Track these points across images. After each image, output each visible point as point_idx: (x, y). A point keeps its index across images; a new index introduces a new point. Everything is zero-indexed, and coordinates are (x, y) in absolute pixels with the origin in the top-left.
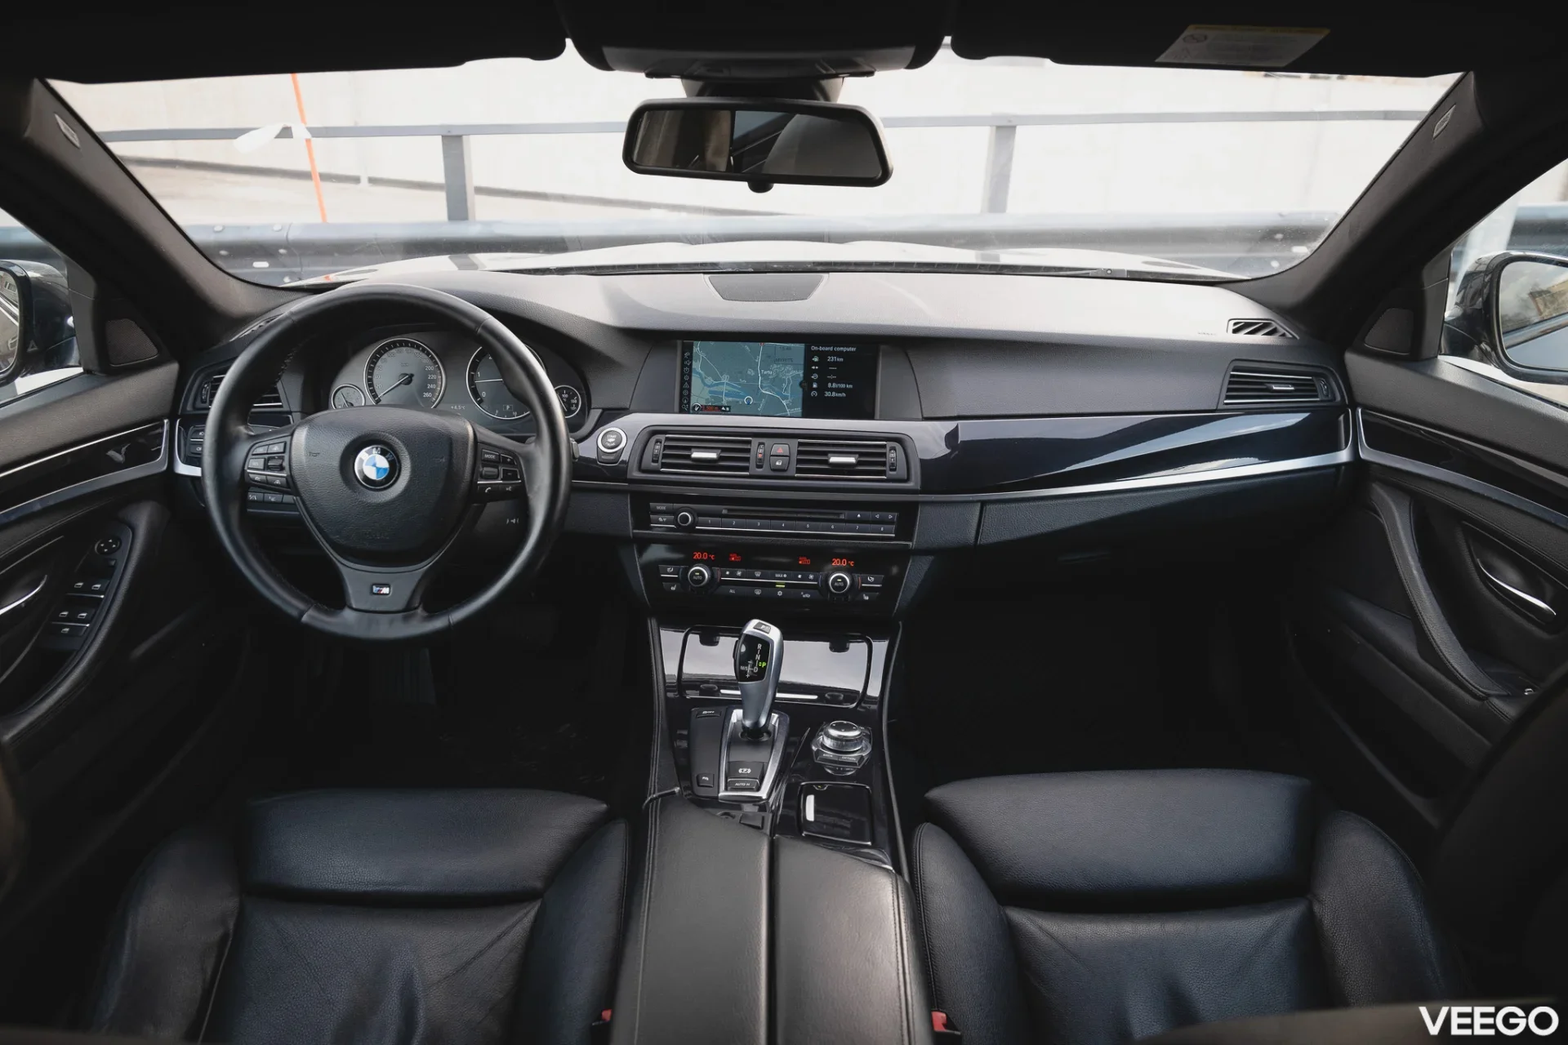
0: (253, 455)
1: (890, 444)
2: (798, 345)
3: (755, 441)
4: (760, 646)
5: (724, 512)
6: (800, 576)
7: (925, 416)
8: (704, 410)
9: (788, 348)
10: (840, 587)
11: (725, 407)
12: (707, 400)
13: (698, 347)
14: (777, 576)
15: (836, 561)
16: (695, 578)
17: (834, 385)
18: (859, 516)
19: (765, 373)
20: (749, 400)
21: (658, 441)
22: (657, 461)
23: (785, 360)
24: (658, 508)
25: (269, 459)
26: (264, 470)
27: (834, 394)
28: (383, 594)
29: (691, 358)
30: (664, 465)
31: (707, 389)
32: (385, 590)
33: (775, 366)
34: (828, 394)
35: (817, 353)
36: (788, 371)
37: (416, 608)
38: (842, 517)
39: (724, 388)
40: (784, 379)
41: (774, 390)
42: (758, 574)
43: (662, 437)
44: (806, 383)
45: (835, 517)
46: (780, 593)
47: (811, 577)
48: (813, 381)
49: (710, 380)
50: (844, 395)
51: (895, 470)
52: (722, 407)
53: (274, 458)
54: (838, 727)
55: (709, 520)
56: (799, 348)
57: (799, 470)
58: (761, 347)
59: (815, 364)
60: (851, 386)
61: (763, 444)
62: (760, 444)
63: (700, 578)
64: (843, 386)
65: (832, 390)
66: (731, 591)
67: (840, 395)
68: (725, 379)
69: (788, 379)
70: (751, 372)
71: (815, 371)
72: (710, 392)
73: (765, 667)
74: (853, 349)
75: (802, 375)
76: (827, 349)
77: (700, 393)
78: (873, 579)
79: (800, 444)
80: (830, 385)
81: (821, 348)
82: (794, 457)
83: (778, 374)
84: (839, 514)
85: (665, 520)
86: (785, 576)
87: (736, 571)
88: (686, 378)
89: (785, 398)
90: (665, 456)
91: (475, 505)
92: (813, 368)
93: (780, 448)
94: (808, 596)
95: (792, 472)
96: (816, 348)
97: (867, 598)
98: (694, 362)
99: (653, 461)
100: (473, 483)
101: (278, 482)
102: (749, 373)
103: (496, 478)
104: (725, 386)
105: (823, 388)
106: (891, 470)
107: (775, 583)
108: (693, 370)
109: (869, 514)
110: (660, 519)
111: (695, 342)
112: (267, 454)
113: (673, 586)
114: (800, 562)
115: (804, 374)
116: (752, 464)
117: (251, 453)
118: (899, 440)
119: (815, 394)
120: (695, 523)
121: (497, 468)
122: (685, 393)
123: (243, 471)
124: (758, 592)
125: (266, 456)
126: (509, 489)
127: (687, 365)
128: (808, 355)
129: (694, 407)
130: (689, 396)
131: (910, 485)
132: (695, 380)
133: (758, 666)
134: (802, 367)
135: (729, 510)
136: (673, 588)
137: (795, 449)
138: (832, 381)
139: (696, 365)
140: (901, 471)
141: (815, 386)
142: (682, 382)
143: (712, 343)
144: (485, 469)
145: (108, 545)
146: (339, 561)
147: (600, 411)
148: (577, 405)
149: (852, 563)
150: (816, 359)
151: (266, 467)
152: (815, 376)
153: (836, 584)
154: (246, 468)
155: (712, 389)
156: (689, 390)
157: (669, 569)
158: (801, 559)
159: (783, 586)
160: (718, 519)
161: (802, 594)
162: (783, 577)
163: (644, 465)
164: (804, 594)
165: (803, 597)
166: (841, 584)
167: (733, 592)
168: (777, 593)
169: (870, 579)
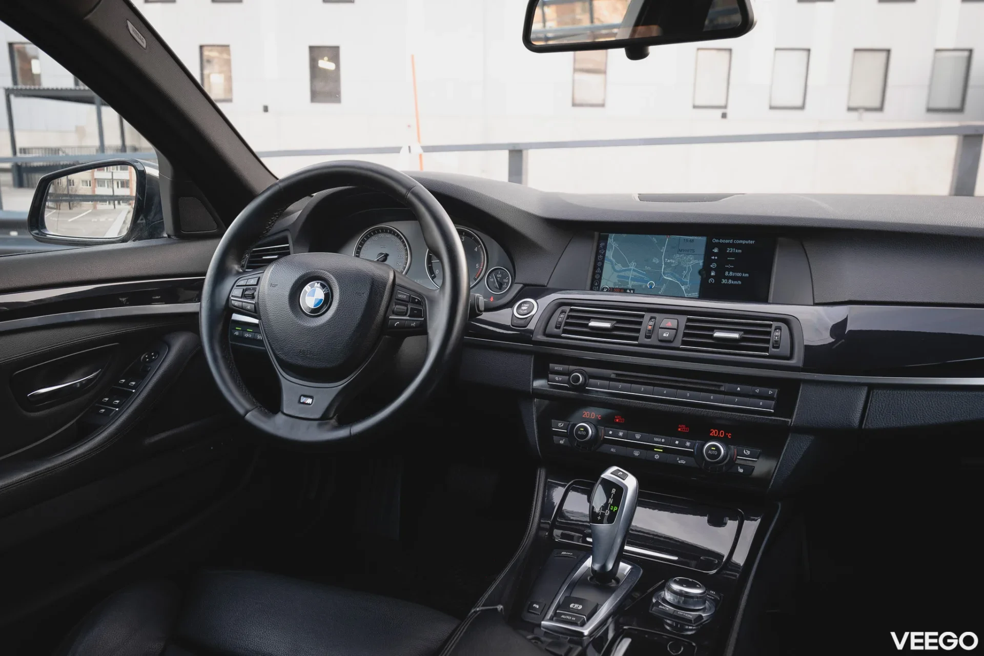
0: (237, 286)
1: (775, 324)
2: (700, 238)
3: (647, 316)
4: (614, 491)
5: (613, 376)
6: (677, 443)
7: (816, 302)
8: (612, 290)
9: (692, 241)
10: (713, 455)
11: (630, 290)
12: (615, 283)
13: (612, 240)
14: (656, 439)
15: (714, 432)
16: (579, 433)
17: (731, 274)
18: (739, 389)
19: (669, 261)
20: (651, 285)
21: (563, 312)
22: (559, 328)
23: (688, 251)
24: (556, 368)
25: (246, 290)
26: (241, 297)
27: (730, 282)
28: (307, 404)
29: (605, 248)
30: (565, 331)
31: (616, 274)
32: (309, 401)
33: (678, 256)
34: (724, 281)
35: (717, 245)
36: (690, 261)
37: (331, 419)
38: (722, 389)
39: (631, 274)
40: (686, 268)
41: (675, 277)
42: (638, 436)
43: (567, 308)
44: (705, 272)
45: (717, 389)
46: (657, 457)
47: (688, 444)
48: (712, 269)
49: (619, 267)
50: (740, 282)
51: (778, 347)
52: (627, 289)
53: (250, 289)
54: (680, 583)
55: (599, 382)
56: (701, 240)
57: (684, 343)
58: (667, 239)
59: (715, 254)
60: (747, 275)
61: (655, 318)
62: (652, 318)
63: (585, 434)
64: (739, 274)
65: (728, 278)
66: (612, 450)
67: (736, 282)
68: (632, 266)
69: (689, 267)
70: (656, 261)
71: (714, 261)
72: (619, 276)
73: (616, 511)
74: (752, 242)
75: (701, 264)
76: (727, 241)
77: (609, 277)
78: (749, 452)
79: (689, 320)
80: (727, 274)
81: (721, 241)
82: (682, 331)
83: (679, 263)
84: (720, 386)
85: (560, 379)
86: (663, 440)
87: (618, 432)
88: (599, 264)
89: (684, 284)
90: (567, 324)
91: (387, 336)
92: (713, 258)
93: (670, 322)
94: (683, 462)
95: (677, 343)
96: (717, 241)
97: (741, 471)
98: (607, 251)
99: (556, 327)
100: (385, 318)
101: (249, 307)
102: (654, 261)
103: (405, 315)
104: (632, 272)
105: (720, 275)
106: (774, 347)
107: (654, 447)
108: (606, 258)
109: (748, 388)
110: (557, 379)
111: (610, 235)
112: (246, 285)
113: (562, 440)
114: (679, 429)
115: (704, 262)
116: (642, 335)
117: (236, 284)
118: (785, 320)
119: (711, 280)
120: (585, 384)
121: (406, 306)
122: (597, 277)
123: (229, 297)
124: (636, 453)
125: (245, 288)
126: (414, 324)
127: (601, 254)
128: (709, 247)
129: (603, 289)
130: (600, 279)
131: (793, 362)
132: (607, 267)
133: (610, 509)
134: (702, 257)
135: (617, 375)
136: (562, 442)
137: (684, 323)
138: (729, 270)
139: (609, 254)
140: (785, 349)
141: (713, 274)
142: (595, 268)
143: (624, 235)
144: (397, 306)
145: (150, 356)
146: (281, 374)
147: (521, 285)
148: (508, 283)
149: (729, 436)
150: (716, 250)
151: (244, 296)
152: (713, 266)
153: (710, 452)
154: (230, 296)
155: (622, 274)
156: (601, 274)
157: (559, 424)
158: (680, 426)
159: (662, 451)
160: (606, 383)
161: (678, 459)
162: (661, 442)
163: (548, 331)
164: (680, 460)
165: (681, 462)
166: (715, 453)
167: (614, 450)
168: (654, 456)
169: (746, 452)
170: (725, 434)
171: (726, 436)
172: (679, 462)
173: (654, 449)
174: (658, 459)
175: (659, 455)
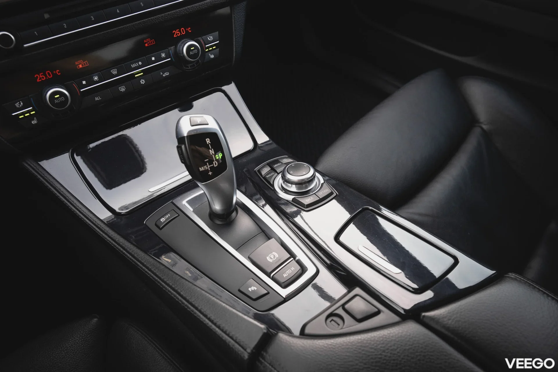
4: (208, 141)
5: (47, 16)
6: (153, 59)
10: (195, 54)
14: (133, 66)
15: (176, 32)
42: (114, 72)
46: (143, 82)
55: (35, 32)
63: (63, 99)
66: (97, 99)
78: (211, 37)
86: (140, 63)
87: (92, 78)
94: (167, 74)
97: (212, 56)
107: (134, 75)
114: (146, 45)
120: (21, 42)
124: (122, 89)
133: (216, 160)
135: (50, 12)
153: (191, 52)
158: (145, 41)
159: (142, 74)
160: (45, 28)
161: (161, 74)
162: (139, 65)
164: (163, 74)
165: (165, 75)
166: (196, 51)
167: (99, 98)
168: (140, 82)
169: (210, 38)
170: (186, 30)
172: (164, 75)
173: (136, 76)
174: (145, 83)
175: (143, 79)
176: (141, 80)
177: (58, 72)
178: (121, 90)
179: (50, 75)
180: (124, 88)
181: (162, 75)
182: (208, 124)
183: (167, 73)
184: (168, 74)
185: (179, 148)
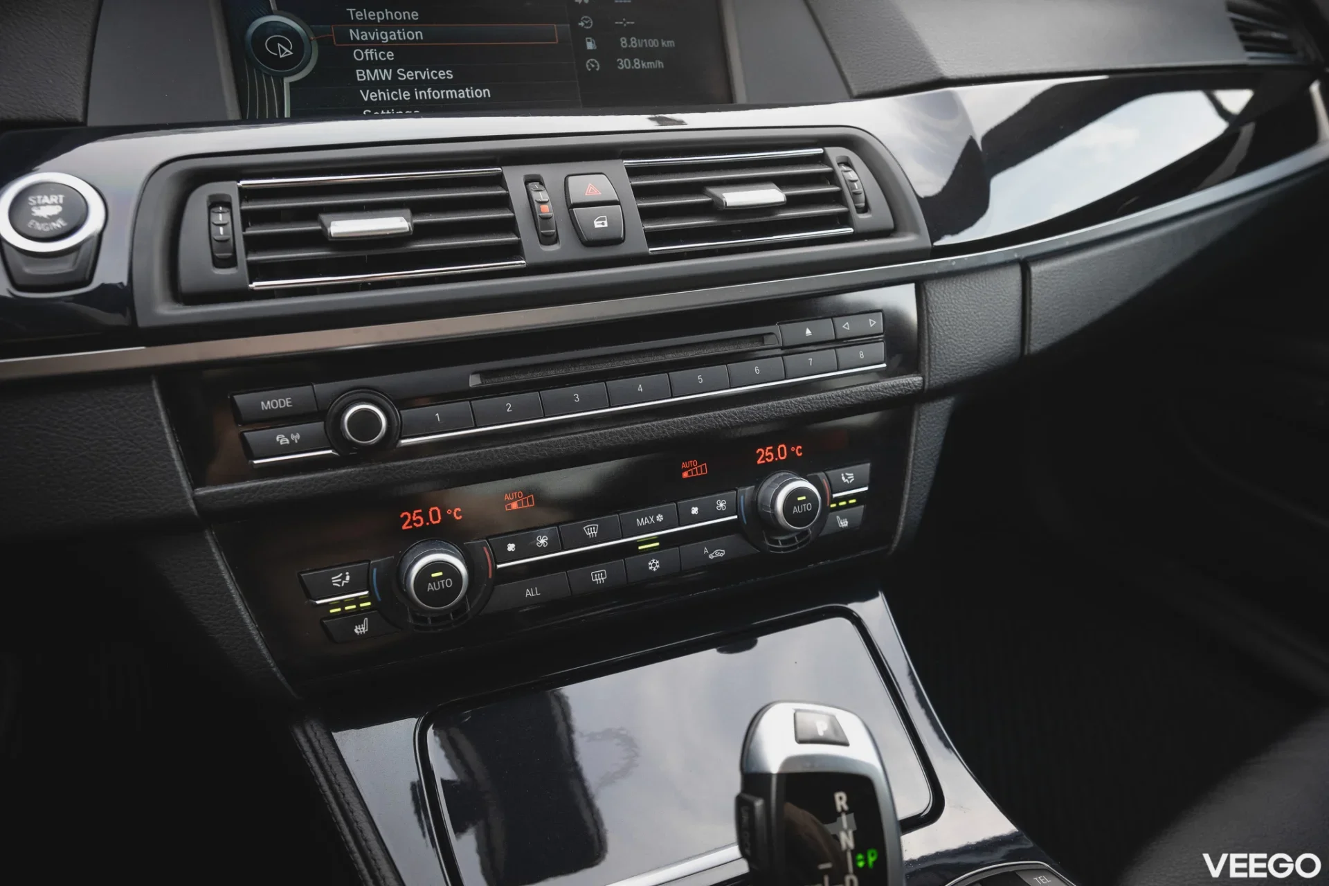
1: (835, 153)
3: (514, 177)
4: (841, 799)
5: (474, 381)
6: (695, 511)
7: (857, 90)
14: (641, 522)
16: (431, 587)
17: (634, 42)
18: (808, 332)
21: (217, 202)
22: (231, 262)
24: (267, 405)
27: (637, 63)
30: (258, 271)
34: (624, 64)
38: (771, 342)
42: (591, 531)
43: (230, 189)
46: (654, 565)
47: (722, 505)
48: (587, 32)
50: (658, 63)
51: (866, 209)
55: (437, 413)
57: (654, 238)
60: (671, 43)
61: (539, 177)
62: (527, 180)
63: (448, 583)
64: (653, 43)
65: (630, 54)
66: (529, 593)
67: (650, 64)
78: (851, 476)
79: (629, 171)
80: (623, 43)
82: (633, 204)
84: (761, 337)
85: (296, 437)
86: (660, 518)
87: (534, 539)
90: (253, 244)
93: (589, 184)
94: (719, 553)
95: (636, 243)
97: (844, 524)
99: (218, 263)
105: (610, 49)
106: (859, 210)
107: (638, 544)
110: (282, 439)
113: (361, 623)
114: (685, 475)
116: (527, 234)
118: (850, 141)
119: (592, 62)
120: (397, 431)
131: (904, 240)
135: (484, 374)
136: (361, 631)
137: (627, 183)
138: (627, 32)
140: (879, 215)
141: (591, 45)
149: (798, 450)
153: (796, 510)
157: (335, 580)
158: (684, 465)
159: (657, 544)
160: (461, 406)
161: (706, 551)
162: (657, 522)
163: (188, 279)
164: (711, 552)
165: (714, 555)
166: (808, 507)
167: (534, 593)
168: (648, 566)
169: (846, 477)
170: (788, 450)
171: (791, 455)
172: (711, 556)
173: (640, 548)
174: (658, 570)
175: (656, 559)
176: (650, 560)
177: (458, 514)
178: (594, 579)
179: (435, 518)
180: (604, 576)
181: (707, 555)
182: (846, 744)
183: (721, 552)
184: (722, 555)
185: (742, 804)
